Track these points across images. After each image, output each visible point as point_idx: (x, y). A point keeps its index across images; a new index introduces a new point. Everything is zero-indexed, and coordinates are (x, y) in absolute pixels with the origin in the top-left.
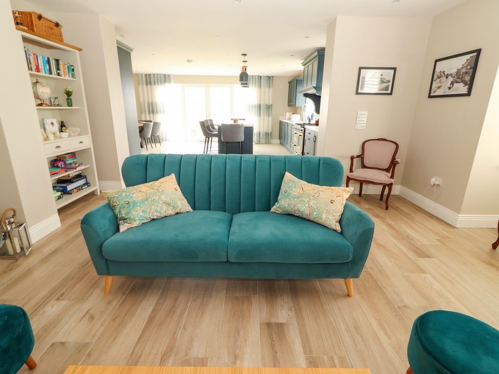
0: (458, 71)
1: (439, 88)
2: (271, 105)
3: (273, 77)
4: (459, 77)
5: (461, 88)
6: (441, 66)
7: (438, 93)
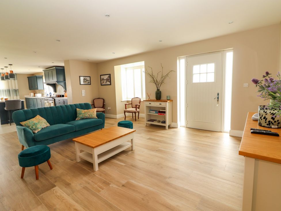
0: (107, 79)
1: (103, 83)
2: (18, 90)
3: (16, 74)
4: (107, 80)
5: (109, 83)
6: (102, 77)
7: (103, 84)
